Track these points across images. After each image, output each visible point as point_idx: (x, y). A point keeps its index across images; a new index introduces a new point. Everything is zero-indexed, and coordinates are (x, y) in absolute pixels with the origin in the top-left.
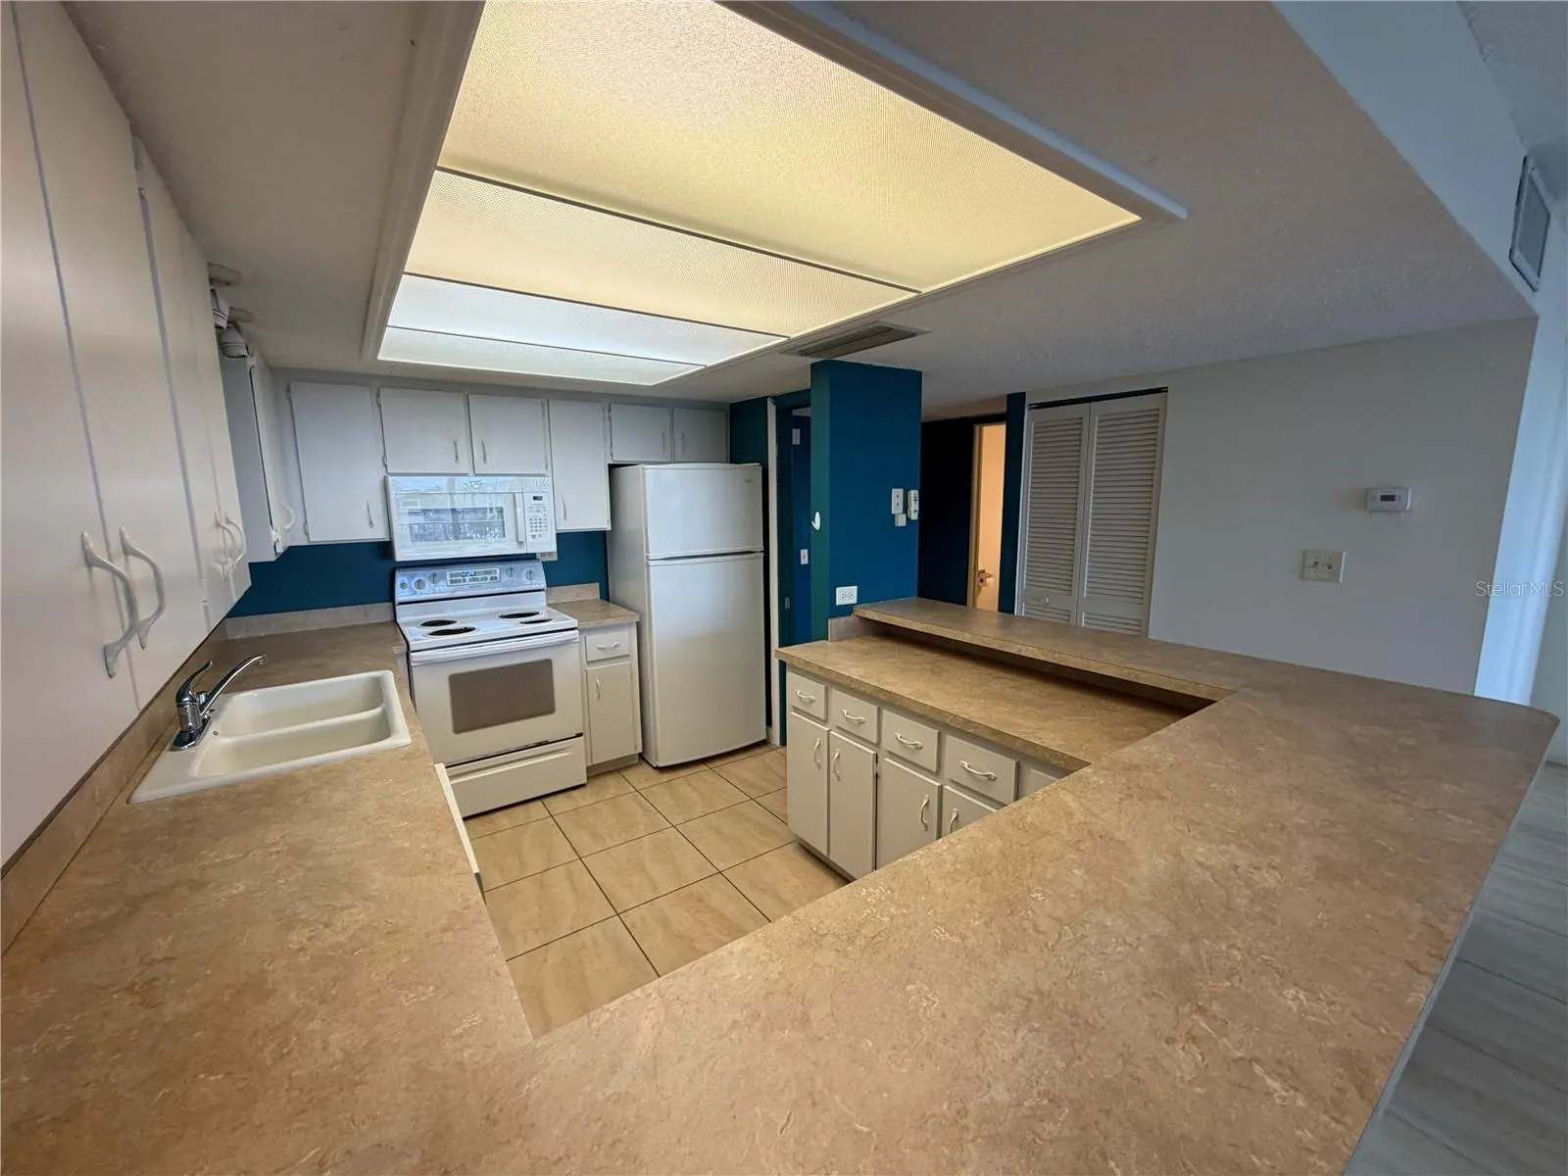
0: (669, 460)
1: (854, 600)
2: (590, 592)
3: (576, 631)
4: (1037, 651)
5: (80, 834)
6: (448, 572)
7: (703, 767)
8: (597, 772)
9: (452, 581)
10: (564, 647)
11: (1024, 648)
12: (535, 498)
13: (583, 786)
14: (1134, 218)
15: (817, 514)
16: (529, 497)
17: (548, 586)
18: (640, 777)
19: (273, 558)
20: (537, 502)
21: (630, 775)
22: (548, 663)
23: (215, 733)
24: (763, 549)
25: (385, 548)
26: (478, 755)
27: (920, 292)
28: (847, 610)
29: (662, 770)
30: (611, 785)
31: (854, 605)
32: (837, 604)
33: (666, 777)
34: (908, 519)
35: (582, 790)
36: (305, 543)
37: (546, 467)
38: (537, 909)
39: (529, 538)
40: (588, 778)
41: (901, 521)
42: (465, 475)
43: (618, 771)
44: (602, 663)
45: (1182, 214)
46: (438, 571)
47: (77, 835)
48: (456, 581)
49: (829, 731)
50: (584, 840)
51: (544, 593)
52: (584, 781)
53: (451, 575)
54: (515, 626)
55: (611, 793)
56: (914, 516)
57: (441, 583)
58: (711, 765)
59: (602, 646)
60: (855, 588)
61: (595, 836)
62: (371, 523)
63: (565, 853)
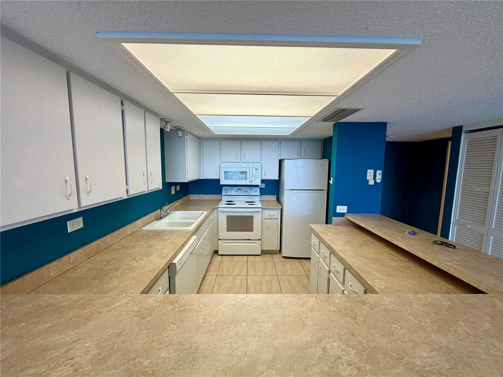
0: (299, 158)
1: (346, 211)
2: (273, 198)
3: (261, 209)
4: (405, 246)
5: (129, 232)
6: (235, 188)
7: (298, 260)
8: (264, 253)
9: (235, 191)
10: (257, 213)
11: (400, 243)
12: (256, 169)
13: (260, 255)
14: (393, 51)
15: (332, 178)
16: (254, 169)
17: (260, 195)
18: (277, 258)
19: (187, 181)
20: (257, 170)
21: (274, 256)
22: (252, 217)
23: (166, 219)
24: (327, 189)
25: (218, 180)
26: (233, 239)
27: (337, 96)
28: (342, 215)
29: (285, 257)
30: (268, 257)
31: (346, 213)
32: (337, 212)
33: (285, 260)
34: (375, 182)
35: (259, 256)
36: (203, 178)
37: (261, 160)
38: (229, 285)
39: (253, 180)
40: (261, 254)
41: (371, 183)
42: (239, 162)
43: (272, 254)
44: (268, 219)
45: (419, 42)
46: (232, 188)
47: (128, 232)
48: (236, 191)
49: (319, 257)
50: (251, 271)
51: (259, 197)
52: (260, 254)
53: (235, 189)
54: (247, 205)
55: (266, 260)
56: (379, 181)
57: (233, 191)
58: (300, 260)
59: (269, 214)
60: (346, 207)
61: (255, 271)
62: (216, 174)
63: (244, 273)
